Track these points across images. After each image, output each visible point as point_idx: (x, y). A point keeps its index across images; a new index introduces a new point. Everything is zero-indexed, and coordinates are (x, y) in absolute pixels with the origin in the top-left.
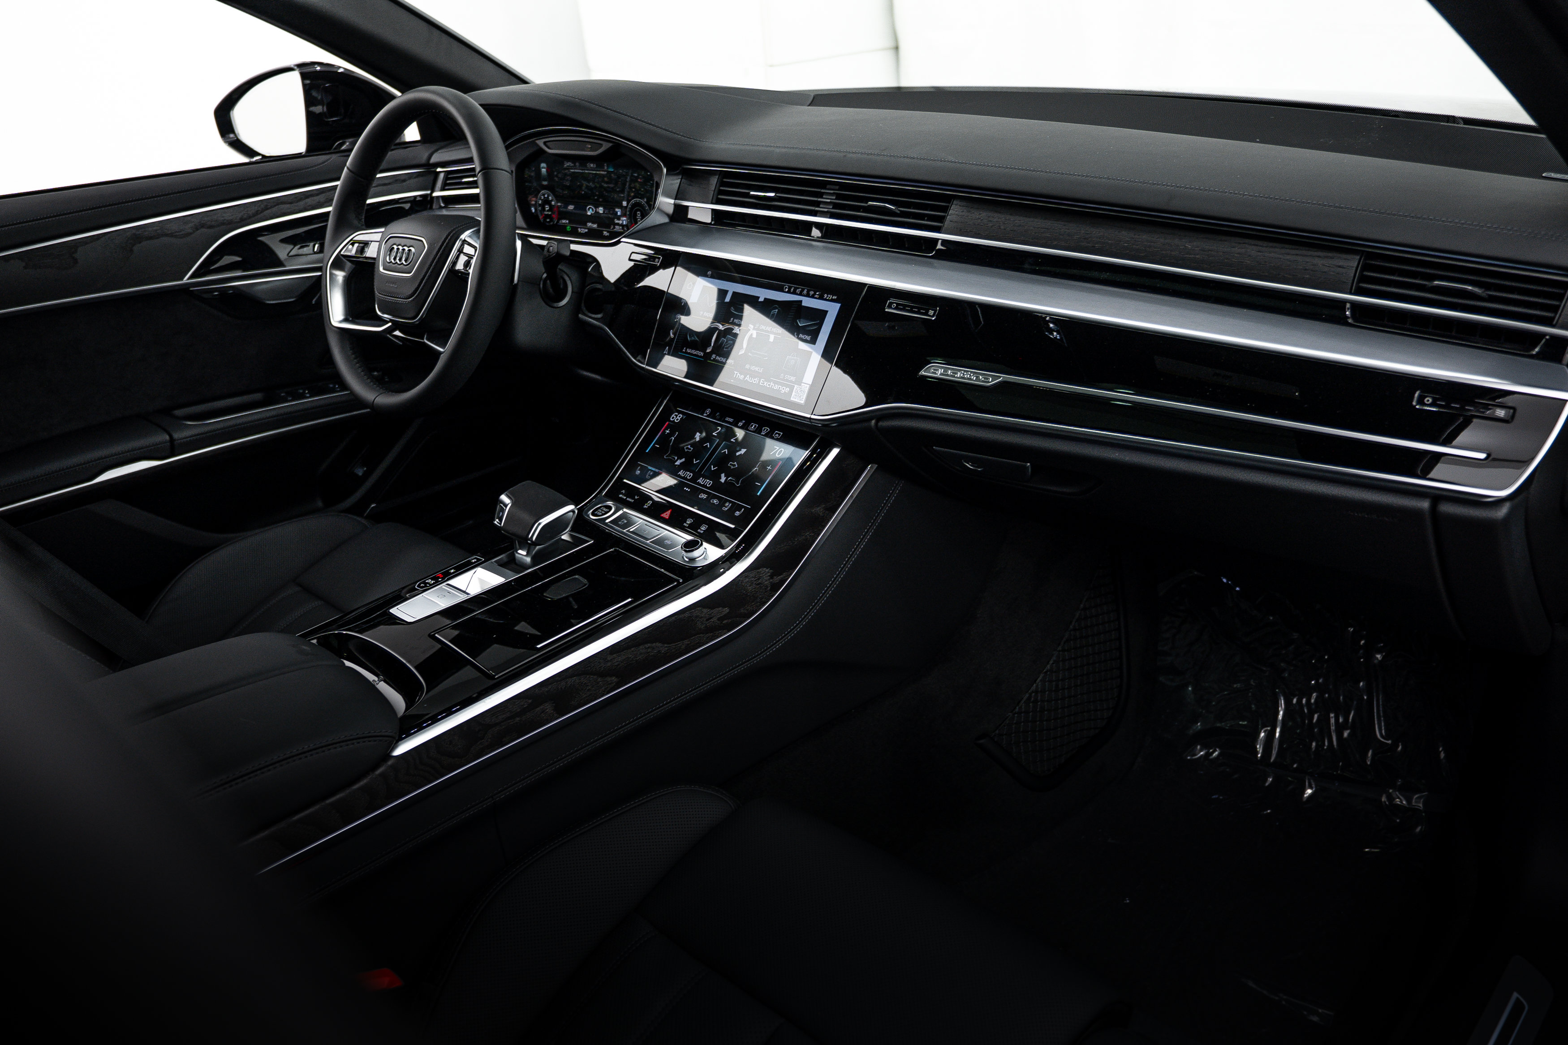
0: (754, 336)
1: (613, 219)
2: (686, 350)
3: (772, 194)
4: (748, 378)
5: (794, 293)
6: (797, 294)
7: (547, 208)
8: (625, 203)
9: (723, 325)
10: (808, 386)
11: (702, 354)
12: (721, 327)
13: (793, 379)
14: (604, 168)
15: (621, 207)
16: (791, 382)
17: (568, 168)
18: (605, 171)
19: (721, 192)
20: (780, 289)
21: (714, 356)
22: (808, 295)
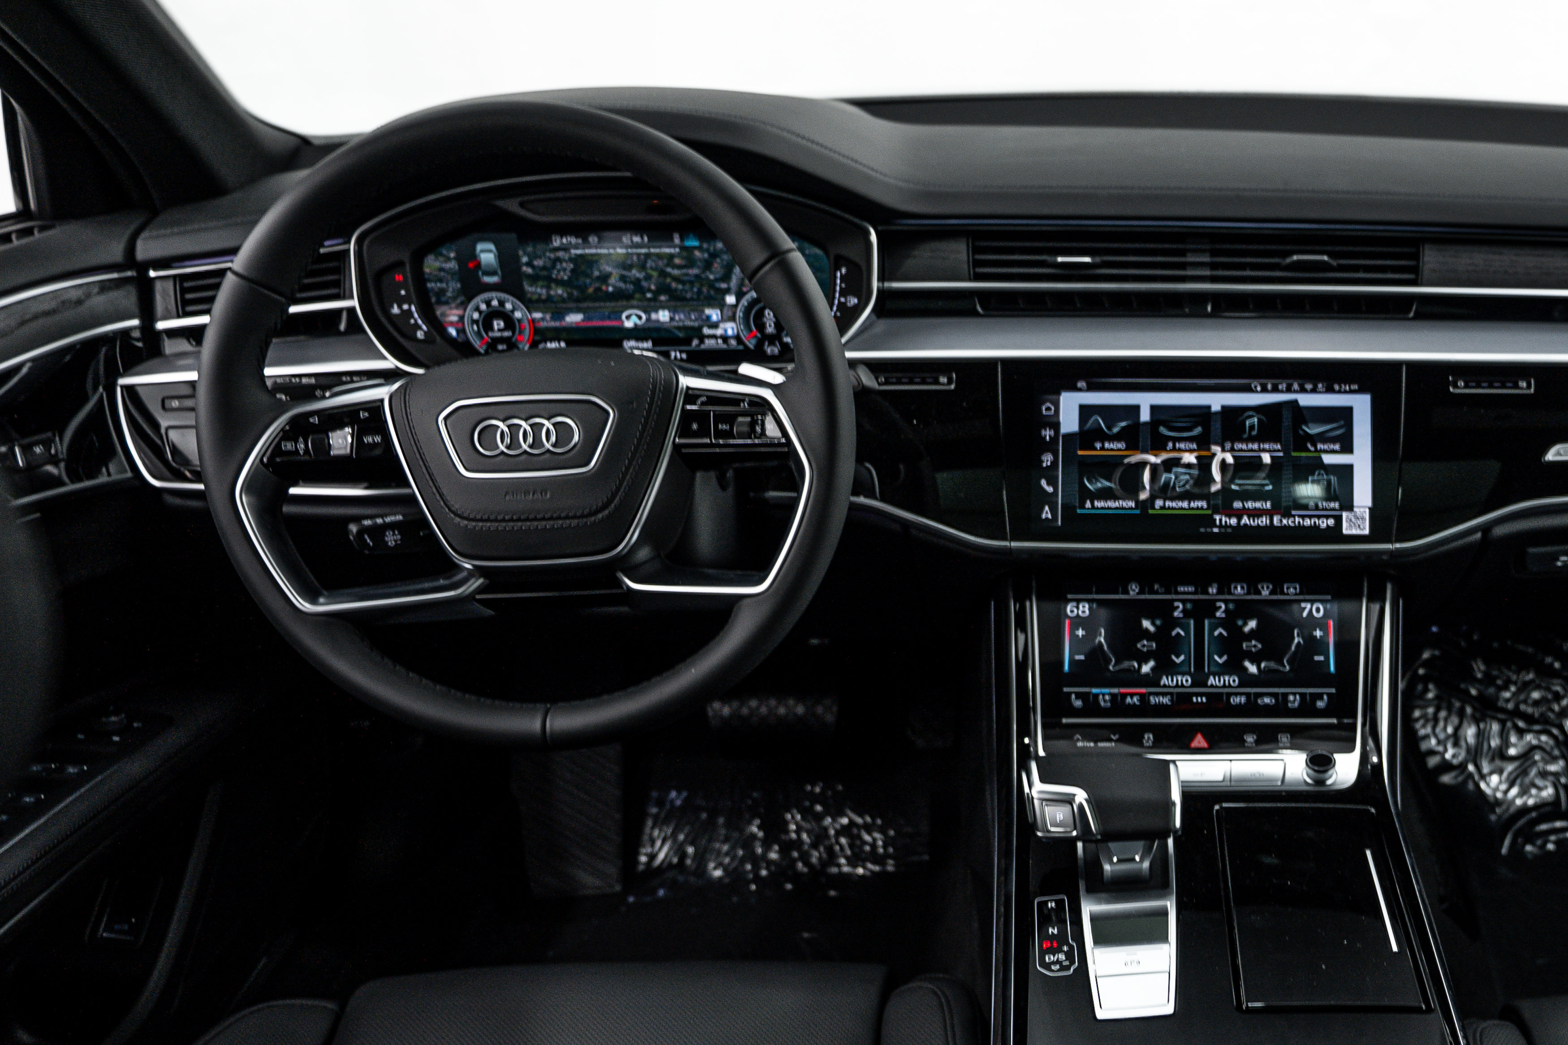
0: (1230, 459)
1: (700, 329)
2: (1092, 504)
3: (1087, 259)
4: (1245, 520)
5: (1275, 390)
6: (1282, 392)
7: (498, 324)
8: (731, 299)
9: (1156, 455)
10: (1367, 511)
11: (1132, 504)
12: (1152, 459)
13: (1336, 505)
14: (672, 239)
15: (721, 305)
16: (1334, 509)
17: (565, 248)
18: (674, 247)
19: (977, 263)
20: (1248, 389)
21: (1159, 503)
22: (1303, 390)
